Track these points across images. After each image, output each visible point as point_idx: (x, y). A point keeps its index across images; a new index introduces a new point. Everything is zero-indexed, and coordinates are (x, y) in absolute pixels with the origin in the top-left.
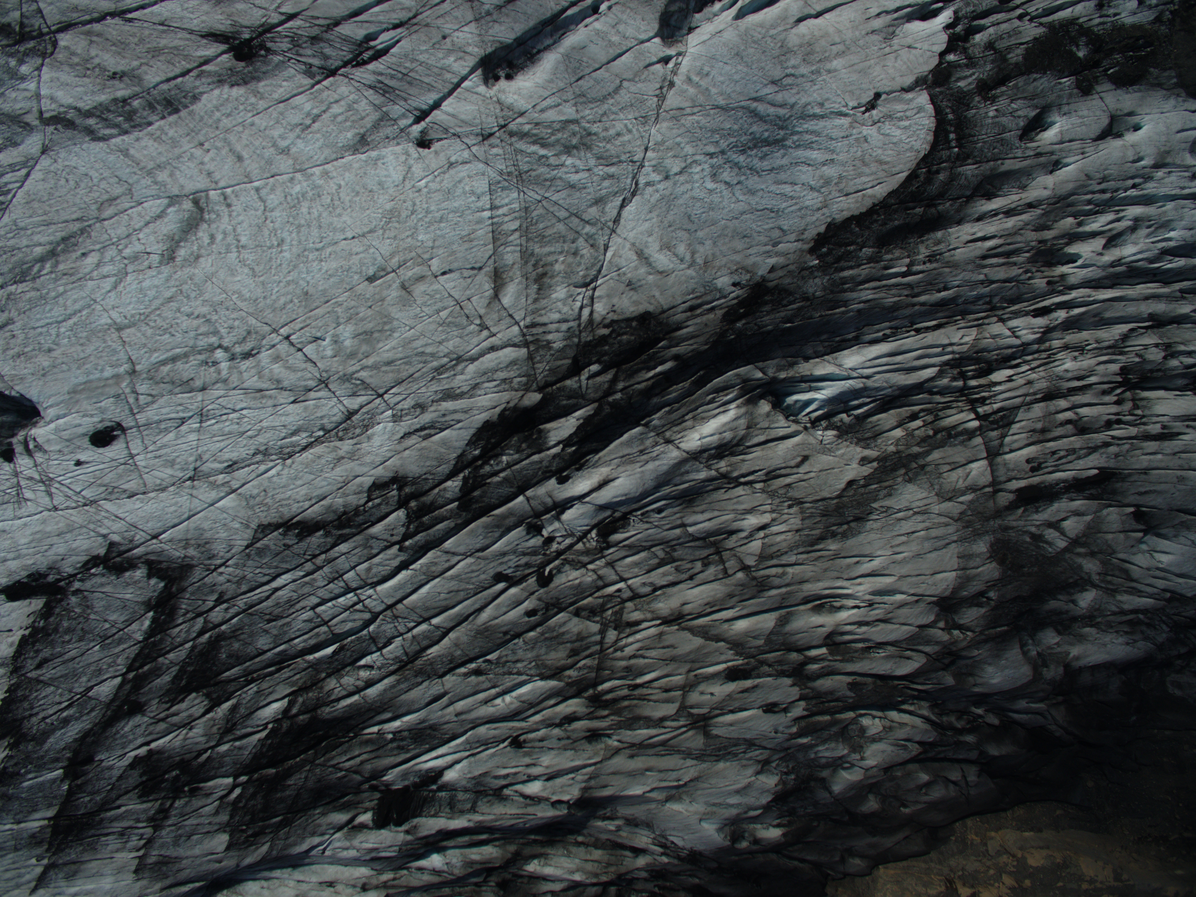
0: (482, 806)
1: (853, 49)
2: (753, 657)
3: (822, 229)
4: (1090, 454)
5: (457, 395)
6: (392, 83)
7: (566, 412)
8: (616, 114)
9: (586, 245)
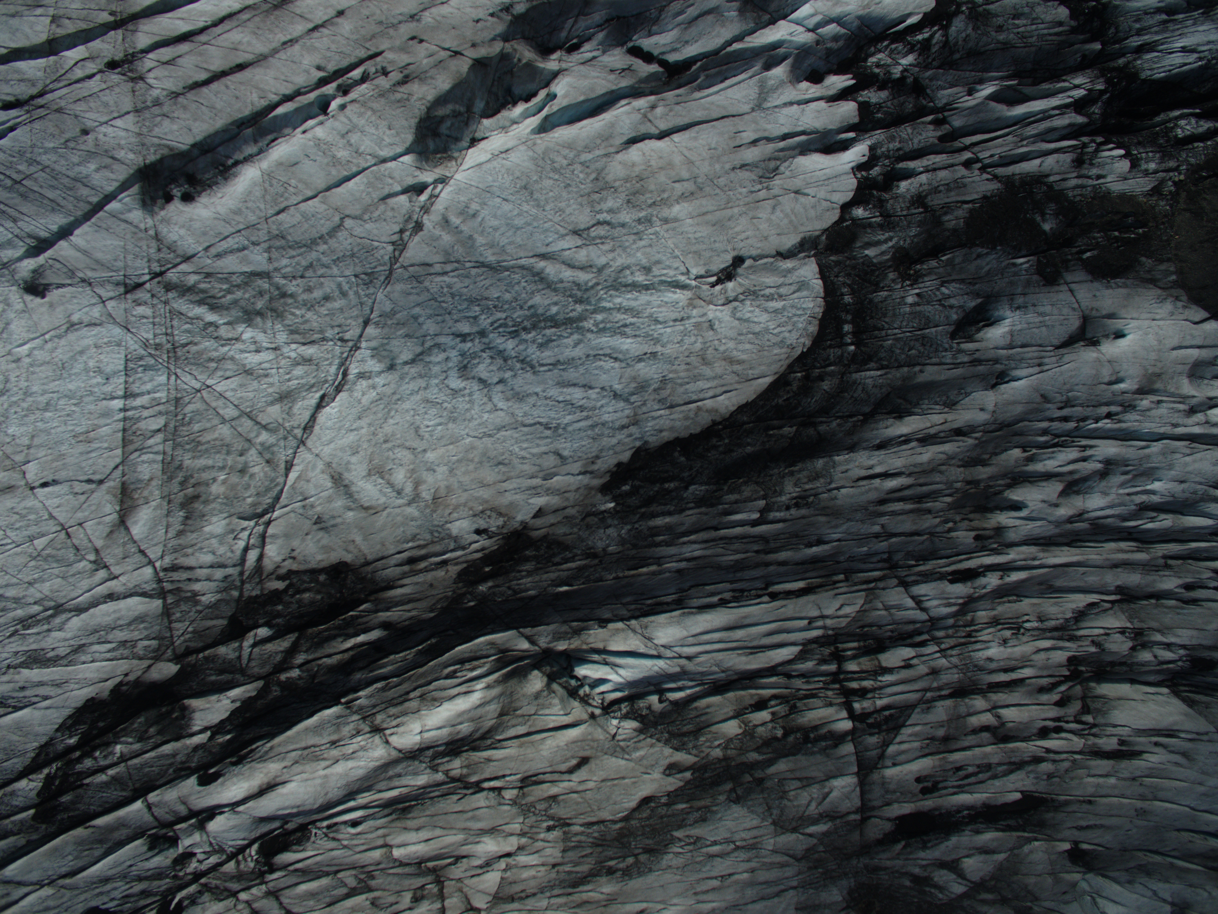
1: (707, 189)
3: (626, 457)
5: (49, 660)
8: (327, 267)
9: (259, 460)
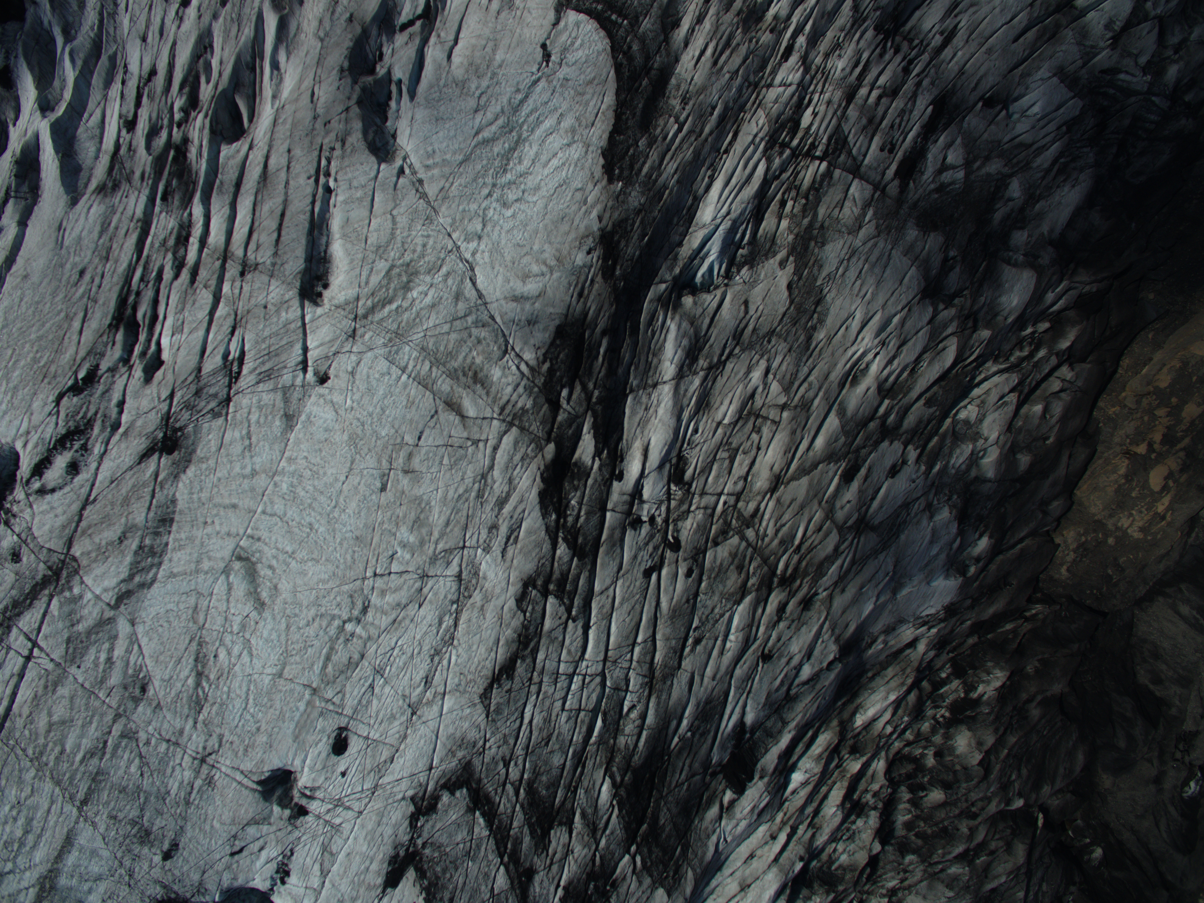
0: (788, 716)
1: (498, 37)
2: (849, 453)
4: (915, 102)
5: (506, 497)
6: (267, 366)
7: (578, 436)
8: (409, 236)
